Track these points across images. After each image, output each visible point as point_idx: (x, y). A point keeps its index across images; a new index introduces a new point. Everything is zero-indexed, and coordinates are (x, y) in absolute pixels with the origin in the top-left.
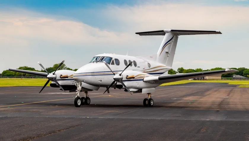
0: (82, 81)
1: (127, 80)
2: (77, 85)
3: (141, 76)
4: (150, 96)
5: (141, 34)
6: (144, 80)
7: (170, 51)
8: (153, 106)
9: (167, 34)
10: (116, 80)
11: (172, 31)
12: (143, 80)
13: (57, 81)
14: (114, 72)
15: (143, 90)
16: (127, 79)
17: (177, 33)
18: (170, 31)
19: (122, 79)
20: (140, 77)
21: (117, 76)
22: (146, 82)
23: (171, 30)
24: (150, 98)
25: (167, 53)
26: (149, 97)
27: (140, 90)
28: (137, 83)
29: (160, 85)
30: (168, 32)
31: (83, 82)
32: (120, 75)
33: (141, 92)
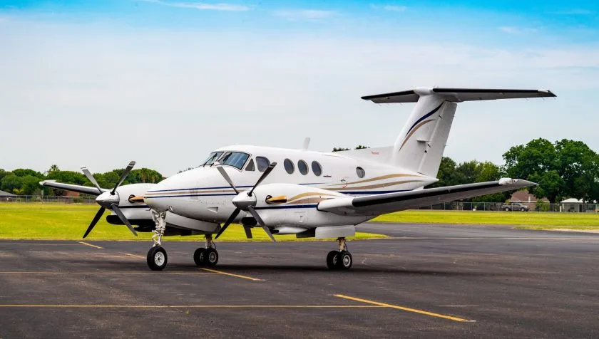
0: (167, 210)
1: (268, 206)
2: (156, 218)
3: (310, 197)
4: (343, 244)
5: (378, 99)
6: (319, 207)
7: (431, 140)
8: (350, 270)
9: (422, 100)
10: (240, 206)
11: (436, 90)
12: (316, 206)
13: (121, 209)
14: (237, 189)
15: (318, 231)
16: (268, 203)
17: (452, 96)
18: (431, 91)
19: (255, 203)
20: (308, 200)
21: (242, 197)
22: (325, 211)
23: (432, 89)
24: (343, 251)
25: (421, 142)
26: (342, 248)
27: (310, 231)
28: (298, 215)
29: (374, 220)
30: (424, 94)
31: (168, 212)
32: (250, 194)
33: (313, 235)
